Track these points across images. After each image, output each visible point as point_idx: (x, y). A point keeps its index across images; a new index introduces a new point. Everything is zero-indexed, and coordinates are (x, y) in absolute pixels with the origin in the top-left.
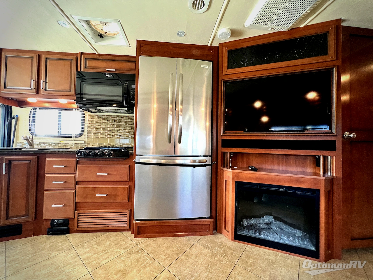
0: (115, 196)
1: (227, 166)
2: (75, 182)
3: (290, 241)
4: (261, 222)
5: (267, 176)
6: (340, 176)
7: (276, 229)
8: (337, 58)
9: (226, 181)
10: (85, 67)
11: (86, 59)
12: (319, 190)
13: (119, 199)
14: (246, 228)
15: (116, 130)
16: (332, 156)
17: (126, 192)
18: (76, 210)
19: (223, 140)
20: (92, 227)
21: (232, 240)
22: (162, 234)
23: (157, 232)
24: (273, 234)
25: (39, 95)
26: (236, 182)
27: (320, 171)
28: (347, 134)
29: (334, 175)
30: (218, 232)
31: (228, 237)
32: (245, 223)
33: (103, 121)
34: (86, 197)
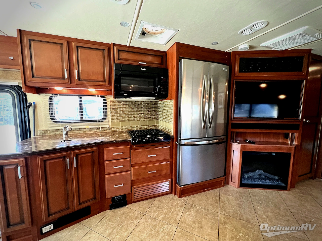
0: (161, 171)
2: (130, 164)
3: (272, 183)
4: (256, 174)
5: (263, 147)
6: (300, 144)
7: (264, 177)
9: (233, 151)
10: (119, 59)
11: (119, 50)
12: (290, 153)
13: (164, 172)
14: (246, 179)
15: (136, 114)
16: (296, 133)
17: (169, 167)
18: (132, 186)
20: (144, 197)
21: (238, 188)
22: (196, 192)
23: (193, 192)
24: (262, 180)
25: (72, 84)
26: (243, 152)
27: (289, 141)
29: (296, 143)
30: (226, 184)
31: (235, 186)
32: (246, 176)
33: (124, 106)
34: (140, 175)
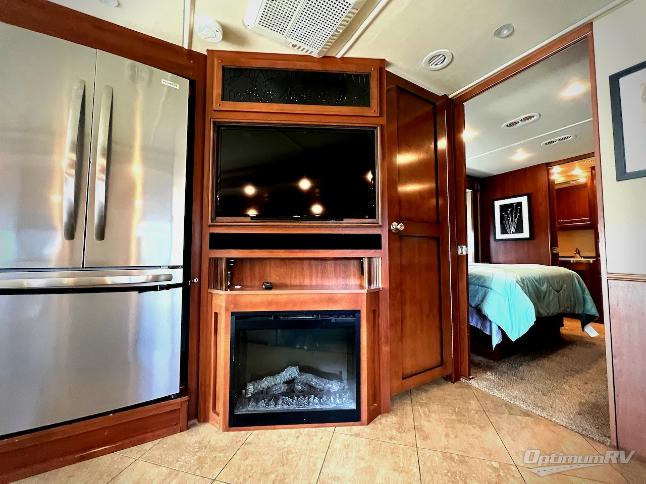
1: (221, 285)
3: (323, 403)
4: (279, 381)
6: (387, 286)
7: (302, 387)
8: (381, 115)
9: (216, 314)
12: (359, 312)
14: (252, 399)
16: (378, 258)
19: (212, 235)
21: (225, 430)
24: (298, 397)
26: (233, 314)
27: (365, 281)
28: (395, 226)
29: (381, 286)
30: (199, 421)
31: (218, 426)
32: (251, 389)
